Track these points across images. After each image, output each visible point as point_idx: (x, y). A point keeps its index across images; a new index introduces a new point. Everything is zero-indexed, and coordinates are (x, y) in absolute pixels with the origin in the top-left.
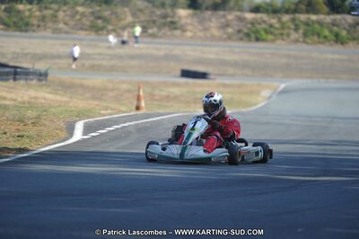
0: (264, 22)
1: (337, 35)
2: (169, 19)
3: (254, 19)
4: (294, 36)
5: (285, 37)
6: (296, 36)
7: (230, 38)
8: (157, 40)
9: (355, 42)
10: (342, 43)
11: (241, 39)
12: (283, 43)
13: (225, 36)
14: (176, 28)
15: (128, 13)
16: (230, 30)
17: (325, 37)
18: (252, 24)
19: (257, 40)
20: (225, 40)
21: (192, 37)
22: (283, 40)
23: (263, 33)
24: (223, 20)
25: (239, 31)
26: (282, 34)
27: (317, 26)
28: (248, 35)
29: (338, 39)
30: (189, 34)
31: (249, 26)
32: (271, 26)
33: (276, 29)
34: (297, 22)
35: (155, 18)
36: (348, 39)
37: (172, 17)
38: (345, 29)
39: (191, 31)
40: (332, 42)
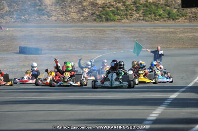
0: (112, 6)
1: (169, 13)
2: (37, 8)
3: (104, 3)
4: (136, 15)
5: (129, 17)
6: (138, 15)
7: (85, 19)
8: (28, 24)
9: (183, 18)
10: (173, 20)
11: (95, 20)
12: (127, 21)
13: (82, 18)
14: (43, 15)
15: (6, 5)
16: (86, 14)
17: (160, 15)
18: (103, 8)
19: (107, 20)
20: (82, 21)
21: (56, 21)
22: (127, 19)
23: (112, 14)
24: (80, 6)
25: (93, 14)
26: (126, 15)
27: (153, 7)
28: (99, 16)
29: (170, 16)
30: (53, 18)
31: (101, 9)
32: (118, 9)
33: (122, 10)
34: (138, 5)
35: (27, 7)
36: (178, 16)
37: (40, 6)
38: (175, 8)
39: (55, 16)
40: (166, 19)
